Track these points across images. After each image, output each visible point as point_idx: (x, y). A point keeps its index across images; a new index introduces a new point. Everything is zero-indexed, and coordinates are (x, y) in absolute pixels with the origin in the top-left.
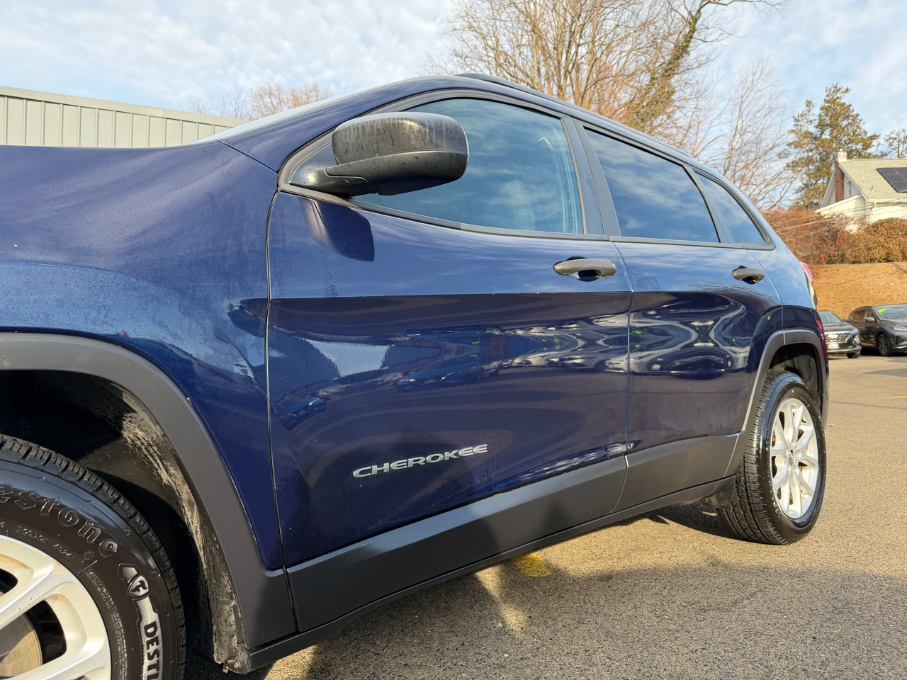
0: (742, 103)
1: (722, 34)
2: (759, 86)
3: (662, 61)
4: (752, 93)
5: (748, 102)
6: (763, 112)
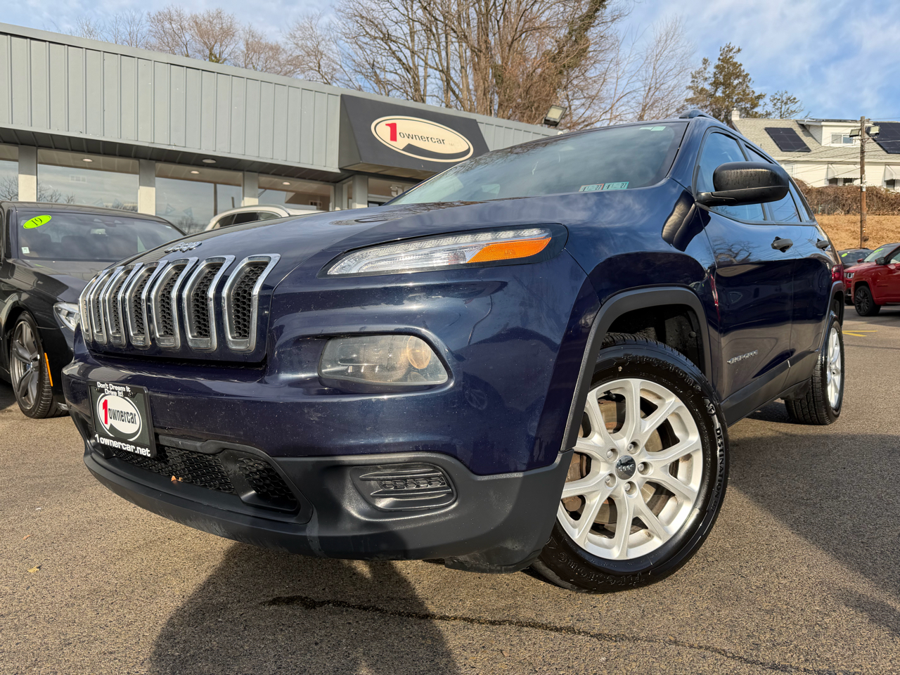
0: (656, 60)
2: (672, 45)
3: (580, 13)
4: (665, 52)
5: (661, 61)
6: (675, 71)
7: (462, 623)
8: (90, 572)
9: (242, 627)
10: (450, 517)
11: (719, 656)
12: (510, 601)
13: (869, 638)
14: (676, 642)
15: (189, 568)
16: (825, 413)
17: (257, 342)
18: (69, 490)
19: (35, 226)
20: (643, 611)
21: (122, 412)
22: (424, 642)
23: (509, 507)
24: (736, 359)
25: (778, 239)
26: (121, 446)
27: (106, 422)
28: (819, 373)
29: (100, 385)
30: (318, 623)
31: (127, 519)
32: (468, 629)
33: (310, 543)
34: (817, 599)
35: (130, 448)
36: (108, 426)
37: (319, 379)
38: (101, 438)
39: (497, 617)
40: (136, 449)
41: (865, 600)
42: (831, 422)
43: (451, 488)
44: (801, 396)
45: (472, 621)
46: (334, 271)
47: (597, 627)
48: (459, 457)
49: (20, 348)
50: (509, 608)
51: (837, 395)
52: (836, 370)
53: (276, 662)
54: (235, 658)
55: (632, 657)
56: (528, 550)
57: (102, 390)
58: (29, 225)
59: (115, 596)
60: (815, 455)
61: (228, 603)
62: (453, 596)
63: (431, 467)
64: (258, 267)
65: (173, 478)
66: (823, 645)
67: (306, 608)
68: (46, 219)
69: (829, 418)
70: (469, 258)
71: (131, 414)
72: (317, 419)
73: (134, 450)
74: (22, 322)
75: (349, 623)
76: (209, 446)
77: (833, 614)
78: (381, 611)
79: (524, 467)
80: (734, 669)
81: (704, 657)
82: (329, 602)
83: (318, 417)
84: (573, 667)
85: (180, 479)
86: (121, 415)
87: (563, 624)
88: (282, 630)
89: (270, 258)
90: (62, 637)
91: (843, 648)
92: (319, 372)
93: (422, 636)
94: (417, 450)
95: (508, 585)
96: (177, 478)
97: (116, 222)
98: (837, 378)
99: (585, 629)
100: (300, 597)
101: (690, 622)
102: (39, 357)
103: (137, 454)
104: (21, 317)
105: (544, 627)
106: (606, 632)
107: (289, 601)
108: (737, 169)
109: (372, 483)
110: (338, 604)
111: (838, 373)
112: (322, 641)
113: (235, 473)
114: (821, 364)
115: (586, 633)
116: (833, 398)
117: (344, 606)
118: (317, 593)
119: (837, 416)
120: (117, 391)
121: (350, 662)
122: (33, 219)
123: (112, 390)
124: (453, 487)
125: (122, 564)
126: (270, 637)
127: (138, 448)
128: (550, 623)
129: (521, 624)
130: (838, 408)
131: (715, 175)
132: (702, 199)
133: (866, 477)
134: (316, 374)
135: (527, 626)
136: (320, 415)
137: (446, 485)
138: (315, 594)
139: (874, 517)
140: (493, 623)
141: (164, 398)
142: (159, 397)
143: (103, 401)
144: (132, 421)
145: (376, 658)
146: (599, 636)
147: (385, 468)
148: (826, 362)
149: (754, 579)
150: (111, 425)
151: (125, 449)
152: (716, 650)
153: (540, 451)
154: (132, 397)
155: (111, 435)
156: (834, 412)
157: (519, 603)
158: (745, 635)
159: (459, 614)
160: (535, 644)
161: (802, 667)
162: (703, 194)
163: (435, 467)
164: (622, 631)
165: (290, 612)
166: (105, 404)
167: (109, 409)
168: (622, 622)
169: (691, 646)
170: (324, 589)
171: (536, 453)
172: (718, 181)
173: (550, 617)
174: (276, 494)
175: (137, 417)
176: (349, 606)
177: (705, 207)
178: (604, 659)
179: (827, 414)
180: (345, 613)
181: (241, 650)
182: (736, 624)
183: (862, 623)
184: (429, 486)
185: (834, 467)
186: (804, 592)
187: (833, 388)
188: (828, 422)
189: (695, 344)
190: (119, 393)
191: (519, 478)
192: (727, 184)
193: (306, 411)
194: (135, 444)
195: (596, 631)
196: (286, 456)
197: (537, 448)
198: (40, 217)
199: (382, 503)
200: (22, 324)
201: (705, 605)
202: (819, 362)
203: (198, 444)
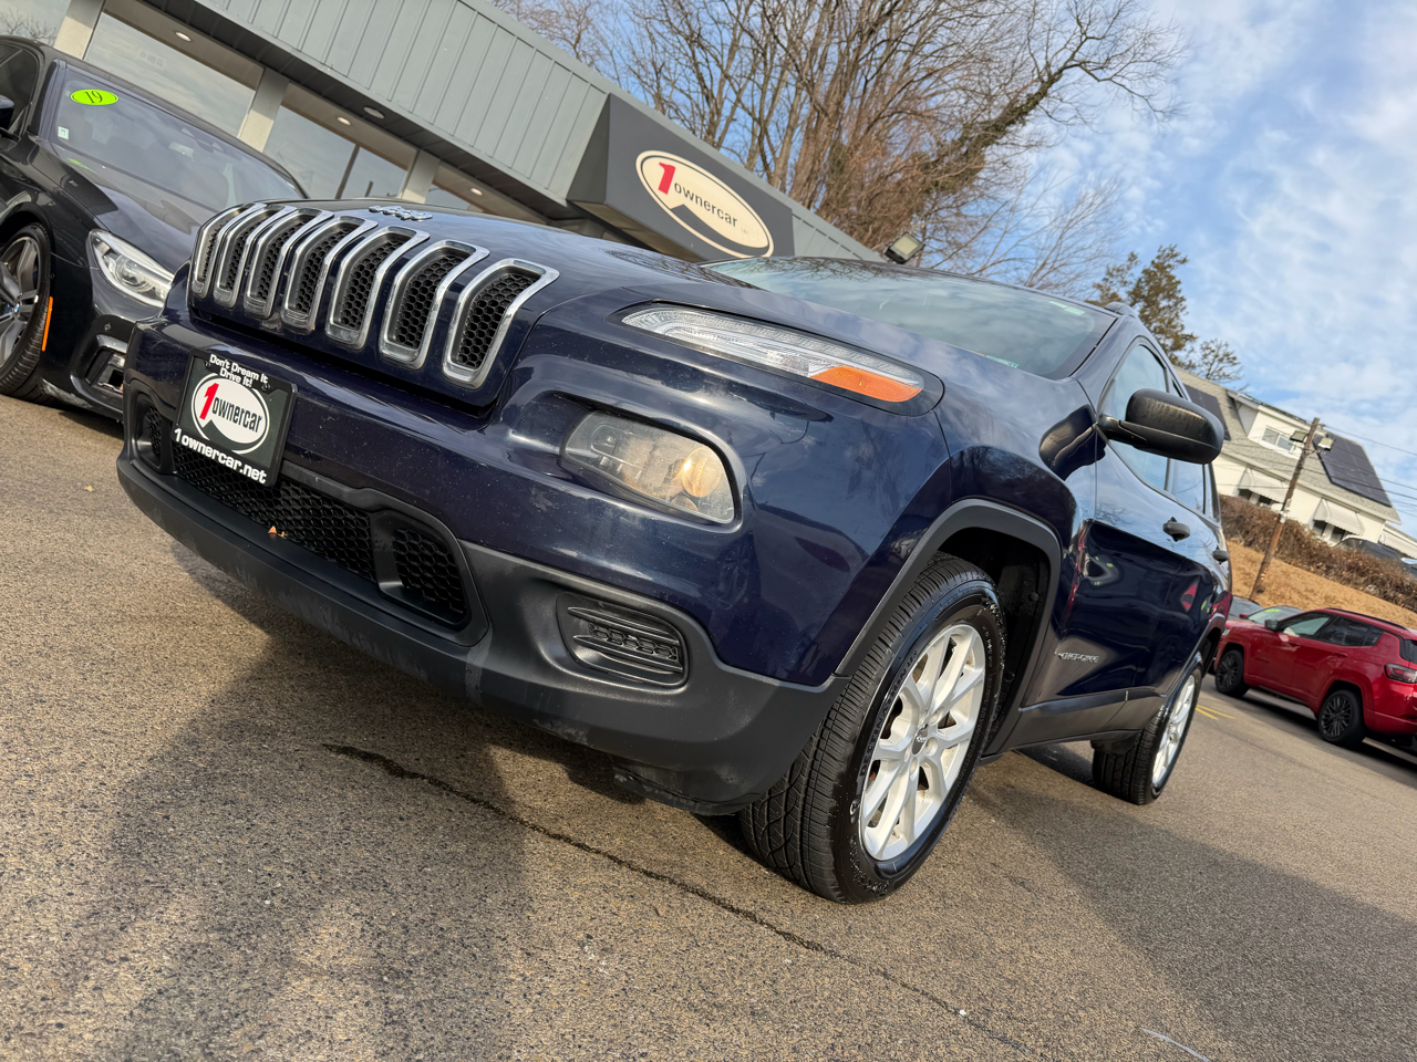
0: (1068, 228)
1: (1075, 117)
4: (1084, 221)
5: (1074, 231)
6: (1088, 253)
7: (606, 860)
8: (73, 623)
9: (297, 765)
10: (668, 703)
11: (936, 1006)
12: (675, 858)
13: (1129, 1049)
14: (885, 975)
15: (223, 669)
16: (1141, 786)
17: (488, 379)
18: (43, 508)
19: (89, 102)
20: (850, 927)
21: (238, 408)
22: (551, 864)
23: (746, 720)
24: (1071, 655)
25: (1173, 520)
26: (217, 457)
27: (203, 415)
28: (1154, 728)
29: (214, 360)
30: (406, 796)
31: (131, 575)
32: (614, 869)
33: (467, 674)
34: (1074, 989)
35: (232, 463)
36: (204, 423)
37: (558, 458)
38: (185, 437)
39: (655, 870)
40: (242, 467)
41: (1135, 1009)
42: (1145, 803)
43: (683, 666)
44: (1121, 752)
45: (620, 862)
46: (632, 320)
47: (786, 926)
48: (710, 629)
49: (7, 276)
50: (674, 865)
51: (1164, 770)
52: (1175, 735)
53: (342, 821)
54: (284, 798)
55: (825, 971)
56: (745, 788)
57: (216, 369)
58: (80, 97)
59: (112, 666)
60: (1113, 834)
61: (279, 730)
62: (598, 825)
63: (668, 629)
64: (522, 278)
65: (273, 530)
66: (1070, 1038)
67: (391, 773)
68: (109, 98)
69: (1144, 796)
70: (814, 372)
71: (254, 415)
72: (544, 509)
73: (239, 468)
74: (26, 238)
75: (450, 810)
76: (365, 497)
77: (1091, 1010)
78: (497, 811)
79: (785, 675)
80: (954, 1025)
81: (918, 1001)
82: (423, 777)
83: (547, 507)
84: (747, 957)
85: (283, 535)
86: (236, 413)
87: (742, 906)
88: (353, 787)
89: (545, 272)
90: (32, 690)
91: (1094, 1048)
92: (562, 449)
93: (549, 857)
94: (661, 600)
95: (674, 838)
96: (279, 531)
97: (215, 145)
98: (1173, 747)
99: (771, 922)
100: (383, 758)
101: (908, 959)
102: (36, 300)
103: (241, 475)
104: (28, 229)
105: (718, 902)
106: (798, 934)
107: (367, 757)
108: (1165, 402)
109: (582, 622)
110: (435, 782)
111: (1176, 740)
112: (409, 818)
113: (384, 548)
114: (1162, 717)
115: (770, 926)
116: (1158, 772)
117: (445, 789)
118: (408, 760)
119: (1155, 797)
120: (242, 377)
121: (447, 854)
122: (89, 91)
123: (235, 373)
124: (686, 667)
125: (122, 630)
126: (336, 790)
127: (247, 467)
128: (725, 899)
129: (685, 888)
130: (1159, 789)
131: (1132, 399)
132: (1105, 424)
133: (1172, 879)
134: (557, 450)
135: (693, 892)
136: (550, 504)
137: (677, 661)
138: (406, 760)
139: (1170, 926)
140: (649, 874)
141: (321, 409)
142: (312, 404)
143: (211, 383)
144: (253, 426)
145: (483, 861)
146: (788, 936)
147: (607, 609)
148: (1168, 718)
149: (999, 941)
150: (211, 422)
151: (223, 462)
152: (935, 1000)
153: (812, 662)
154: (266, 392)
155: (205, 437)
156: (1154, 791)
157: (687, 864)
158: (975, 996)
159: (605, 849)
160: (700, 915)
161: (1039, 1051)
162: (1108, 418)
163: (672, 631)
164: (818, 940)
165: (367, 771)
166: (212, 391)
167: (217, 399)
168: (820, 931)
169: (904, 985)
170: (417, 760)
171: (806, 662)
172: (1135, 407)
173: (726, 892)
174: (434, 596)
175: (262, 423)
176: (451, 790)
177: (1104, 437)
178: (790, 961)
179: (1144, 789)
180: (444, 796)
181: (295, 791)
182: (966, 980)
183: (1125, 1031)
184: (655, 654)
185: (1134, 855)
186: (1061, 976)
187: (1163, 759)
188: (1141, 800)
189: (1033, 611)
190: (246, 381)
191: (773, 686)
192: (1145, 417)
193: (533, 493)
194: (245, 460)
195: (784, 929)
196: (481, 545)
197: (810, 655)
198: (101, 92)
199: (583, 654)
200: (24, 241)
201: (931, 948)
202: (1159, 715)
203: (347, 490)
